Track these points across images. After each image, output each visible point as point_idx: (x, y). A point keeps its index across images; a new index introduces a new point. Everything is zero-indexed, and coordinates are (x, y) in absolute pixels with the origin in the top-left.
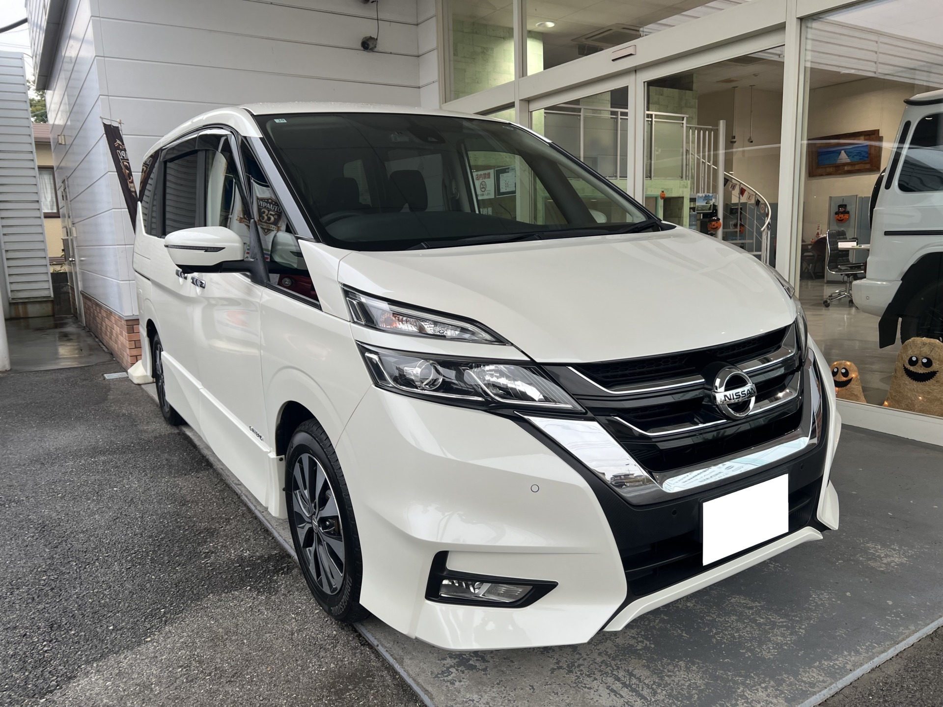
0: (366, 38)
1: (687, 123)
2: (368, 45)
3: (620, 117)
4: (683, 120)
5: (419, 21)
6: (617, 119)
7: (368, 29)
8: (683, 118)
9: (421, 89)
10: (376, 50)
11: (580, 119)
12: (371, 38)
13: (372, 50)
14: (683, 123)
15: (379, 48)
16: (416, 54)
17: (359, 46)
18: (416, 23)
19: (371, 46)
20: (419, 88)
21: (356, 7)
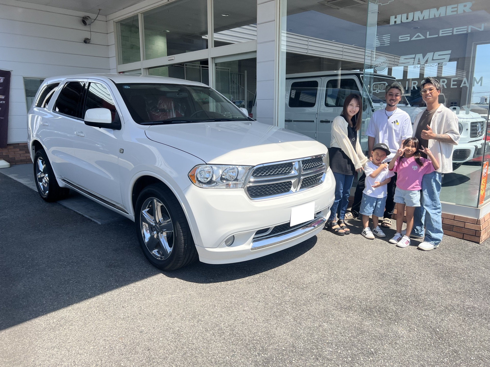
0: (86, 38)
1: (230, 71)
2: (86, 41)
3: (201, 68)
4: (229, 70)
5: (108, 33)
6: (200, 69)
7: (87, 35)
8: (229, 69)
9: (110, 58)
11: (184, 69)
12: (88, 39)
13: (89, 43)
14: (229, 72)
15: (91, 42)
16: (108, 45)
17: (83, 42)
18: (107, 33)
19: (88, 41)
20: (109, 58)
21: (82, 27)
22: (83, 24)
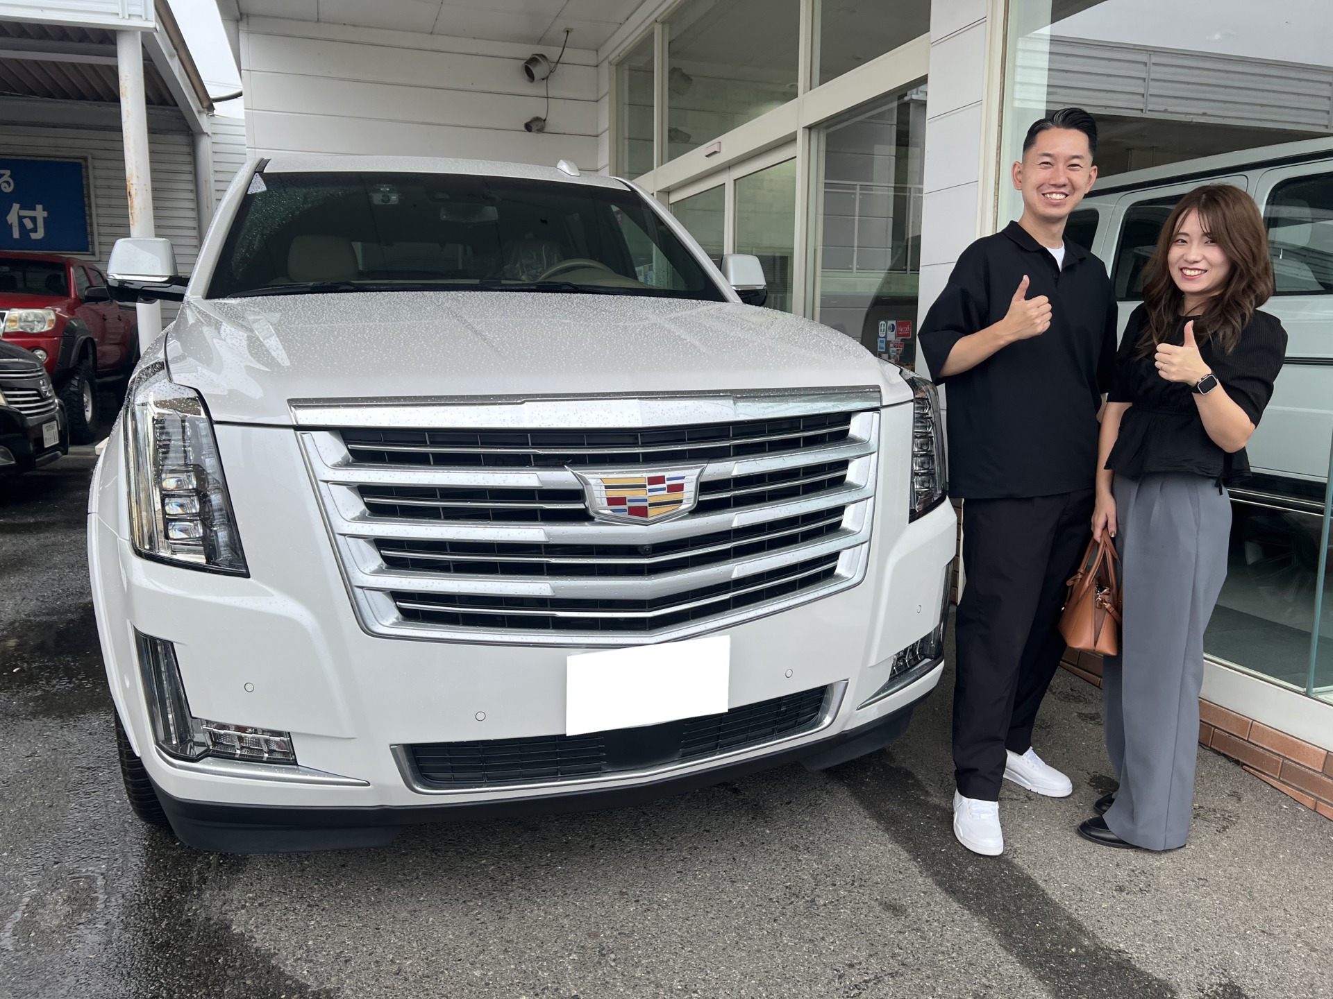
0: (532, 118)
5: (598, 99)
7: (535, 108)
10: (546, 130)
12: (537, 119)
13: (540, 131)
15: (549, 129)
16: (594, 133)
18: (595, 99)
19: (534, 127)
21: (523, 86)
22: (526, 76)
